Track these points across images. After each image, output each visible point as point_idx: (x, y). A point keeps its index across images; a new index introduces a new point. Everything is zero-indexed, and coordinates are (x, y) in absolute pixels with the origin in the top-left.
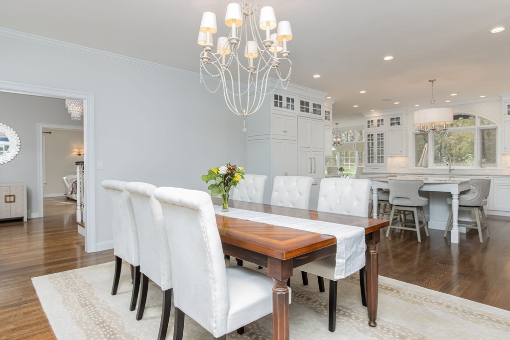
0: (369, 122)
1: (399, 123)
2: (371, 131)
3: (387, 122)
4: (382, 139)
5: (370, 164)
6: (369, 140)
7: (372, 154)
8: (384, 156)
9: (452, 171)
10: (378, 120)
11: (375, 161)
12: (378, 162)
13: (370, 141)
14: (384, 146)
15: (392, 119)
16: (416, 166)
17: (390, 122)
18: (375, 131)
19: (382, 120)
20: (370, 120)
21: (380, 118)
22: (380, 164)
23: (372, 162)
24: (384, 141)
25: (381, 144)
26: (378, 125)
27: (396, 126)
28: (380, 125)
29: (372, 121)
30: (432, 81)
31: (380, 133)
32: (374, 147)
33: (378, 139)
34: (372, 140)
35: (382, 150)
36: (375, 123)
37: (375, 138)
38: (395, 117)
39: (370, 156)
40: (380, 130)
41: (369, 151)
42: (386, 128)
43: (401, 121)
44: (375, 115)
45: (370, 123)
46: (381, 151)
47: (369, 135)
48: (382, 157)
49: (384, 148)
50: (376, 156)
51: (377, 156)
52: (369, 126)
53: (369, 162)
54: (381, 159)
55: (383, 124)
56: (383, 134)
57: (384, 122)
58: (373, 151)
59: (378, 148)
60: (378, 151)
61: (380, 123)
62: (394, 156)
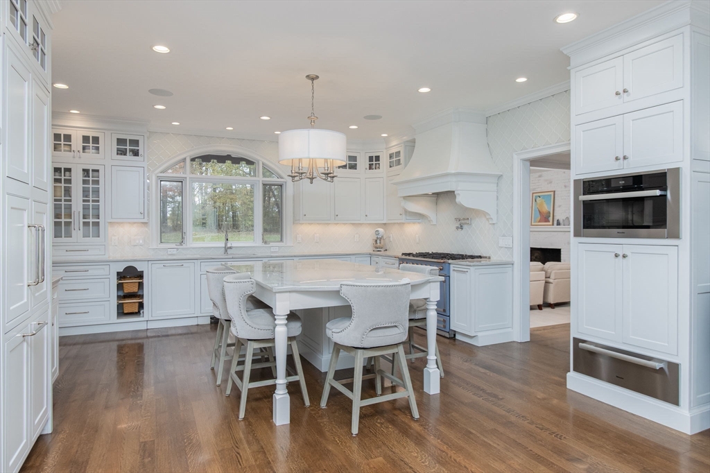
0: (57, 137)
1: (136, 153)
2: (65, 159)
3: (108, 145)
4: (96, 182)
5: (63, 239)
6: (57, 181)
7: (69, 215)
8: (101, 221)
9: (228, 250)
10: (86, 139)
11: (77, 233)
12: (86, 235)
13: (63, 185)
14: (101, 199)
15: (121, 141)
16: (162, 242)
17: (115, 147)
18: (78, 160)
19: (96, 140)
20: (63, 132)
21: (91, 134)
22: (91, 239)
23: (69, 235)
24: (101, 186)
25: (92, 193)
26: (86, 149)
27: (129, 157)
28: (90, 150)
29: (68, 138)
31: (91, 168)
32: (73, 198)
33: (85, 182)
34: (68, 181)
35: (96, 208)
36: (77, 143)
37: (77, 177)
38: (128, 137)
39: (63, 220)
40: (90, 159)
41: (57, 207)
42: (105, 158)
43: (141, 148)
44: (77, 124)
46: (92, 210)
47: (57, 170)
48: (97, 224)
49: (101, 204)
50: (77, 219)
51: (82, 220)
52: (57, 148)
53: (57, 235)
54: (92, 228)
55: (97, 148)
56: (98, 171)
57: (101, 145)
58: (69, 208)
59: (84, 201)
60: (86, 208)
61: (91, 145)
62: (117, 223)
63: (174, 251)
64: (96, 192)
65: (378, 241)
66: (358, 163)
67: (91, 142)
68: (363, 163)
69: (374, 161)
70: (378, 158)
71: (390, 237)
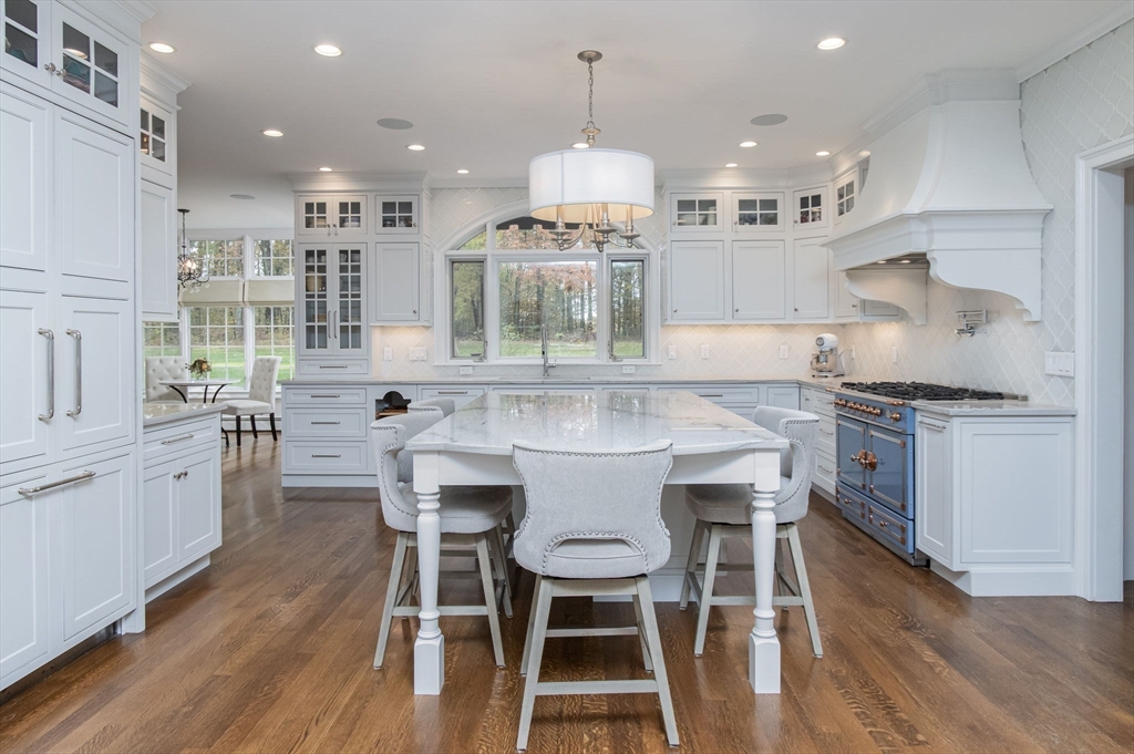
0: (309, 207)
1: (408, 222)
2: (318, 237)
3: (372, 214)
4: (356, 269)
5: (316, 351)
6: (310, 269)
7: (323, 317)
8: (363, 324)
9: (550, 371)
10: (343, 207)
11: (334, 341)
12: (344, 345)
13: (316, 274)
14: (363, 292)
15: (388, 207)
16: (453, 356)
17: (380, 215)
18: (331, 238)
19: (356, 207)
20: (315, 200)
21: (349, 199)
22: (350, 351)
23: (324, 345)
24: (362, 274)
25: (351, 284)
26: (343, 222)
27: (400, 229)
28: (349, 223)
29: (322, 207)
30: (590, 60)
31: (349, 248)
32: (328, 293)
33: (343, 269)
34: (322, 269)
35: (357, 306)
36: (333, 214)
37: (333, 262)
38: (397, 200)
39: (316, 324)
40: (350, 236)
41: (309, 306)
42: (367, 233)
43: (414, 214)
44: (332, 188)
45: (313, 213)
46: (351, 309)
47: (309, 254)
48: (357, 329)
49: (363, 299)
50: (334, 324)
51: (339, 324)
52: (309, 223)
53: (310, 345)
54: (352, 335)
55: (358, 219)
56: (358, 252)
57: (362, 214)
58: (323, 306)
59: (341, 296)
60: (344, 307)
61: (350, 215)
62: (391, 327)
63: (470, 371)
64: (356, 282)
65: (822, 359)
66: (779, 211)
67: (350, 210)
68: (788, 210)
69: (810, 206)
70: (817, 200)
71: (851, 351)
